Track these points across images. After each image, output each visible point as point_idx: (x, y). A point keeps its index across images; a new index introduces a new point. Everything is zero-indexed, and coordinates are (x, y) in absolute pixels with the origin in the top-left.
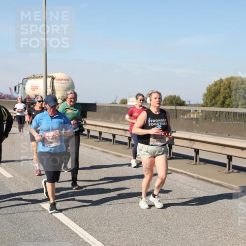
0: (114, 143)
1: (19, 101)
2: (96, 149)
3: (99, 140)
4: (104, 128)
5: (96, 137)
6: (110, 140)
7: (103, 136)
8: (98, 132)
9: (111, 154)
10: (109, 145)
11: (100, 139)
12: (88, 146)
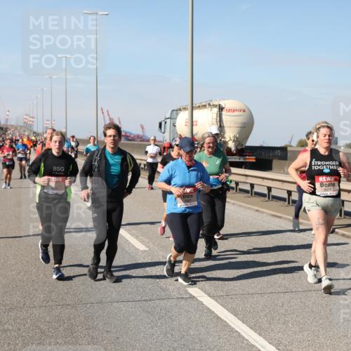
0: (289, 203)
1: (152, 142)
2: (263, 212)
3: (267, 199)
4: (274, 182)
5: (263, 195)
6: (284, 200)
7: (274, 193)
8: (266, 188)
9: (286, 219)
10: (282, 206)
11: (269, 198)
12: (252, 207)
